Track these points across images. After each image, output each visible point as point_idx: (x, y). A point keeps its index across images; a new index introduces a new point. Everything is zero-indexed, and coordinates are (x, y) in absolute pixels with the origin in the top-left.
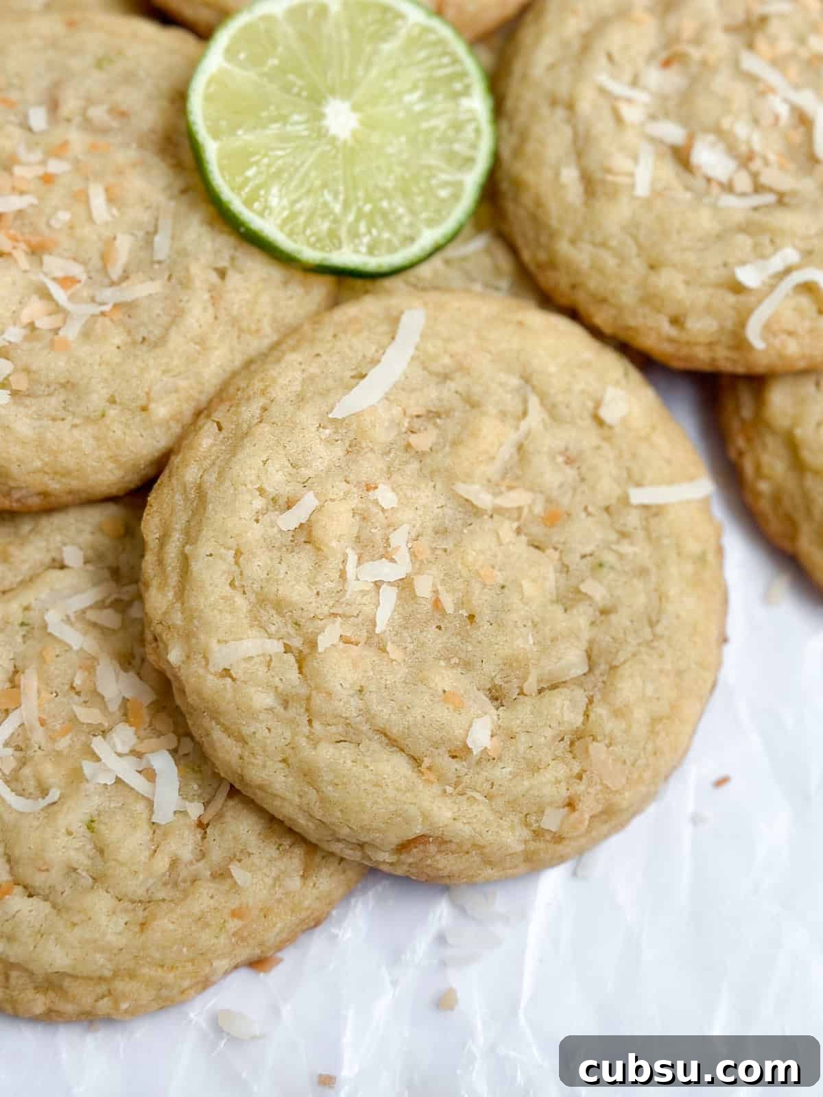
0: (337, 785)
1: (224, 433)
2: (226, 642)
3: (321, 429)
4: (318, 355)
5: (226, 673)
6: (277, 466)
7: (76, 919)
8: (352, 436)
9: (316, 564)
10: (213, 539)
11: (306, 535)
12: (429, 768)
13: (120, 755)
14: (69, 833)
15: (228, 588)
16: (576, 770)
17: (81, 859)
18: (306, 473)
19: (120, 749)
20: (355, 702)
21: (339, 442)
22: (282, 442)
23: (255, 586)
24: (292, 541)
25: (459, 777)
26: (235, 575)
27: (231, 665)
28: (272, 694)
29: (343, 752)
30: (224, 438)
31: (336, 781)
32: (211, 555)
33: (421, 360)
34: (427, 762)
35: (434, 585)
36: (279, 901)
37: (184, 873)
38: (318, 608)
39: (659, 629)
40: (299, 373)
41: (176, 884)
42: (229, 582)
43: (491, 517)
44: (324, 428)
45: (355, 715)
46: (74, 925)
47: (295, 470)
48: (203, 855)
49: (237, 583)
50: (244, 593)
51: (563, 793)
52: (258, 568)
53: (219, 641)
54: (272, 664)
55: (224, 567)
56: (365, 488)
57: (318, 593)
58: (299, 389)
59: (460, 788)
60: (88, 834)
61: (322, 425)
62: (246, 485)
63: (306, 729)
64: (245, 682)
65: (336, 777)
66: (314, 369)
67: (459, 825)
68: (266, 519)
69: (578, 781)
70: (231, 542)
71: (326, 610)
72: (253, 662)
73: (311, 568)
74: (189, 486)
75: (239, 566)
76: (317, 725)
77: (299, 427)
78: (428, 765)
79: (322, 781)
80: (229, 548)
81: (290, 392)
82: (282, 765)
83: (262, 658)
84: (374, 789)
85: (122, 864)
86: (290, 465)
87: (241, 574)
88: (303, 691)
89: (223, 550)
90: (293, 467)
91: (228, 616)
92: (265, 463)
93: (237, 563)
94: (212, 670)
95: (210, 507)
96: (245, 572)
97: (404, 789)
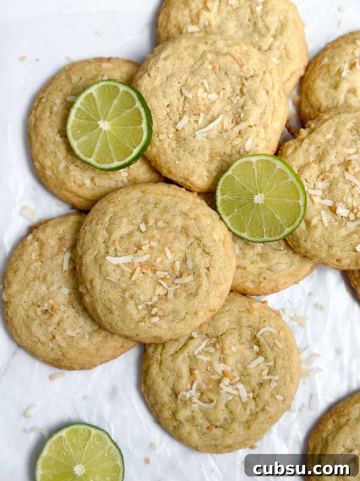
7: (231, 431)
13: (227, 386)
14: (222, 410)
17: (227, 416)
19: (227, 384)
36: (279, 411)
37: (254, 412)
41: (252, 415)
46: (231, 433)
48: (257, 406)
60: (227, 409)
85: (238, 415)
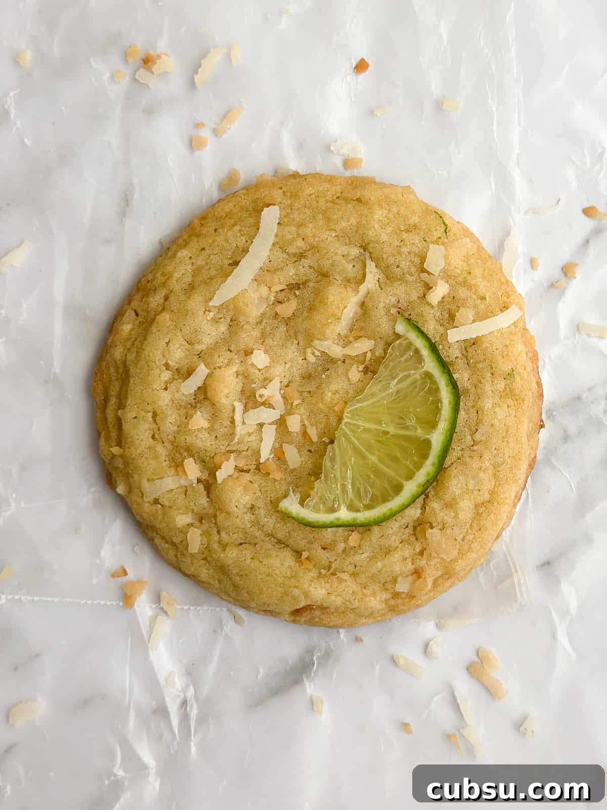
0: (242, 575)
1: (140, 319)
2: (153, 480)
3: (207, 313)
4: (203, 249)
5: (156, 501)
6: (177, 346)
8: (231, 314)
9: (213, 415)
10: (135, 406)
11: (204, 394)
12: (308, 558)
15: (151, 440)
16: (418, 549)
18: (199, 347)
20: (248, 517)
21: (222, 319)
22: (179, 327)
23: (169, 437)
24: (194, 399)
25: (330, 562)
26: (155, 431)
27: (159, 496)
28: (190, 515)
29: (244, 552)
30: (140, 323)
31: (241, 573)
32: (136, 417)
33: (280, 245)
34: (305, 555)
35: (302, 421)
38: (217, 448)
39: (478, 437)
40: (190, 266)
42: (151, 435)
43: (344, 362)
44: (209, 311)
45: (249, 526)
47: (190, 346)
49: (157, 436)
50: (163, 443)
51: (410, 567)
52: (170, 424)
53: (148, 480)
54: (188, 493)
55: (146, 426)
56: (244, 354)
57: (216, 437)
58: (190, 279)
59: (331, 571)
61: (207, 309)
62: (155, 362)
63: (216, 538)
64: (170, 507)
65: (240, 571)
66: (200, 262)
67: (333, 598)
68: (172, 387)
69: (420, 557)
70: (149, 408)
71: (223, 450)
72: (174, 493)
73: (210, 418)
74: (118, 363)
75: (157, 424)
76: (224, 535)
77: (190, 313)
78: (306, 557)
79: (231, 573)
80: (149, 412)
81: (184, 283)
82: (203, 562)
83: (180, 490)
84: (267, 578)
86: (186, 344)
87: (159, 429)
88: (211, 511)
89: (143, 414)
90: (190, 344)
91: (153, 462)
92: (167, 343)
93: (155, 421)
94: (146, 500)
95: (132, 380)
96: (161, 428)
97: (289, 576)
